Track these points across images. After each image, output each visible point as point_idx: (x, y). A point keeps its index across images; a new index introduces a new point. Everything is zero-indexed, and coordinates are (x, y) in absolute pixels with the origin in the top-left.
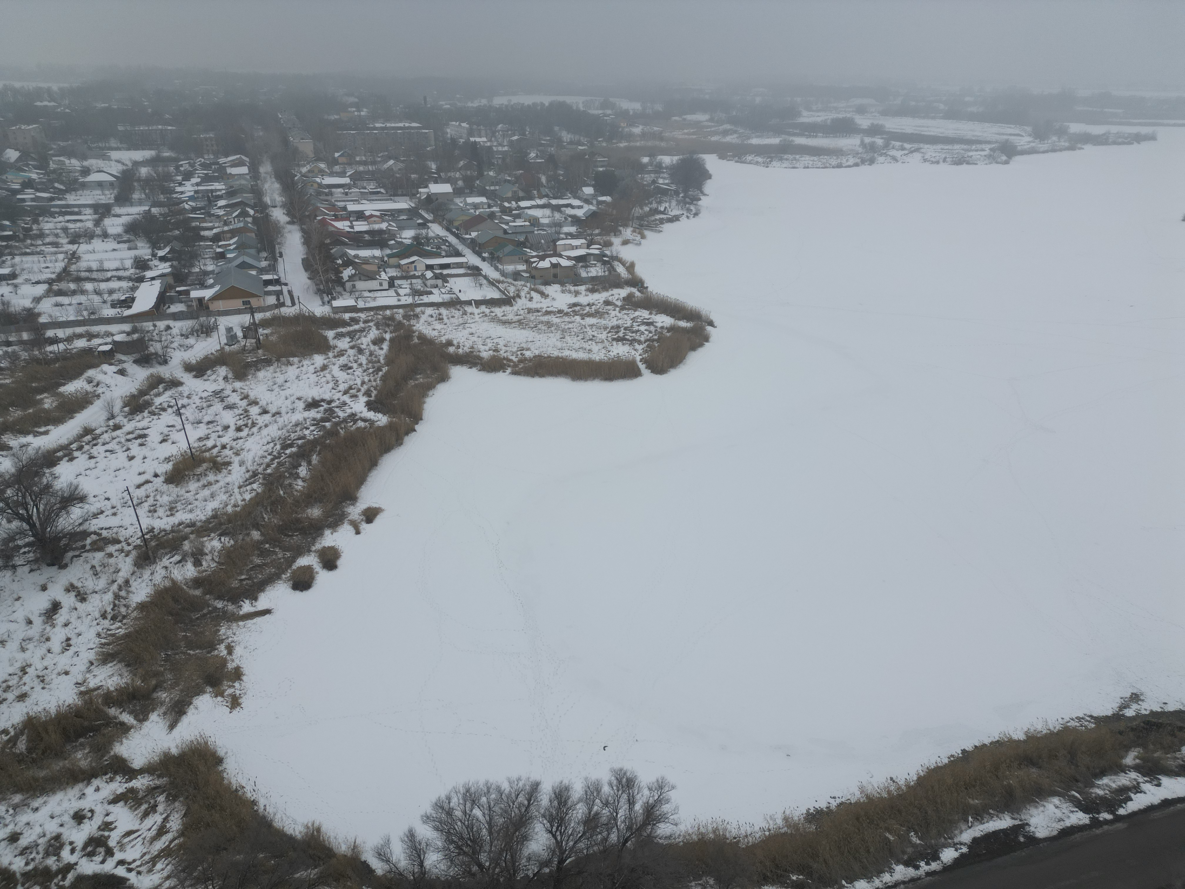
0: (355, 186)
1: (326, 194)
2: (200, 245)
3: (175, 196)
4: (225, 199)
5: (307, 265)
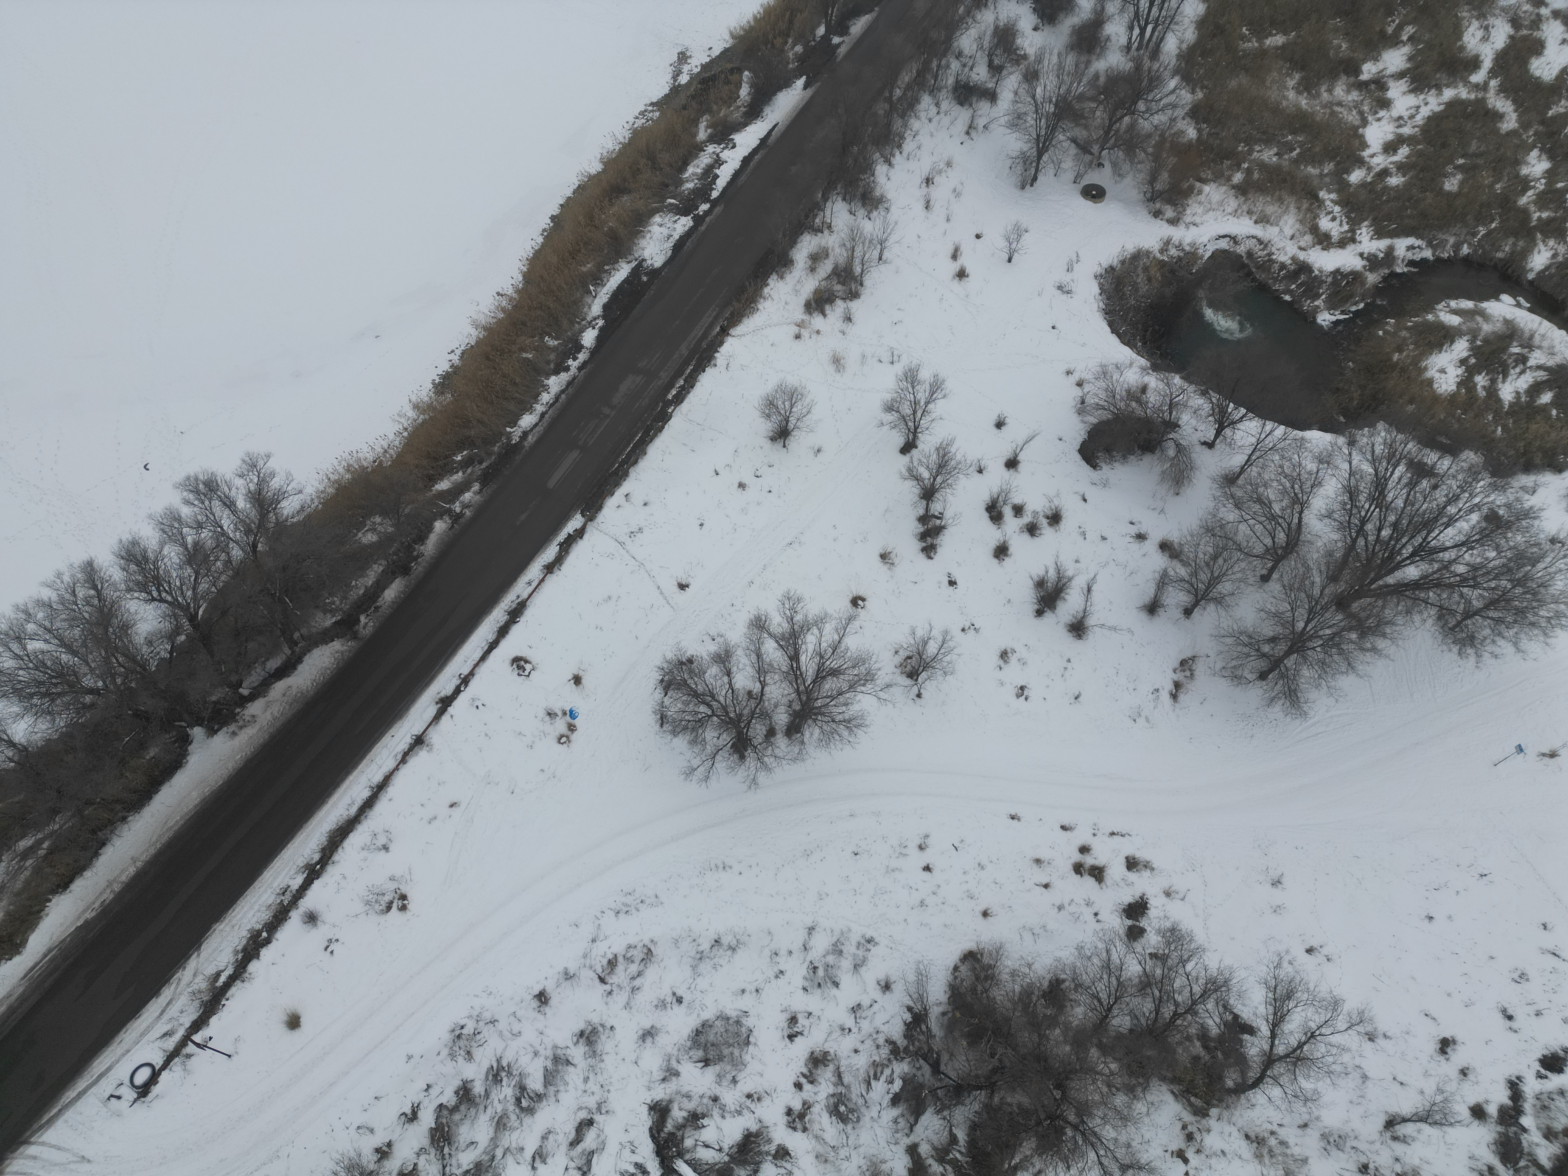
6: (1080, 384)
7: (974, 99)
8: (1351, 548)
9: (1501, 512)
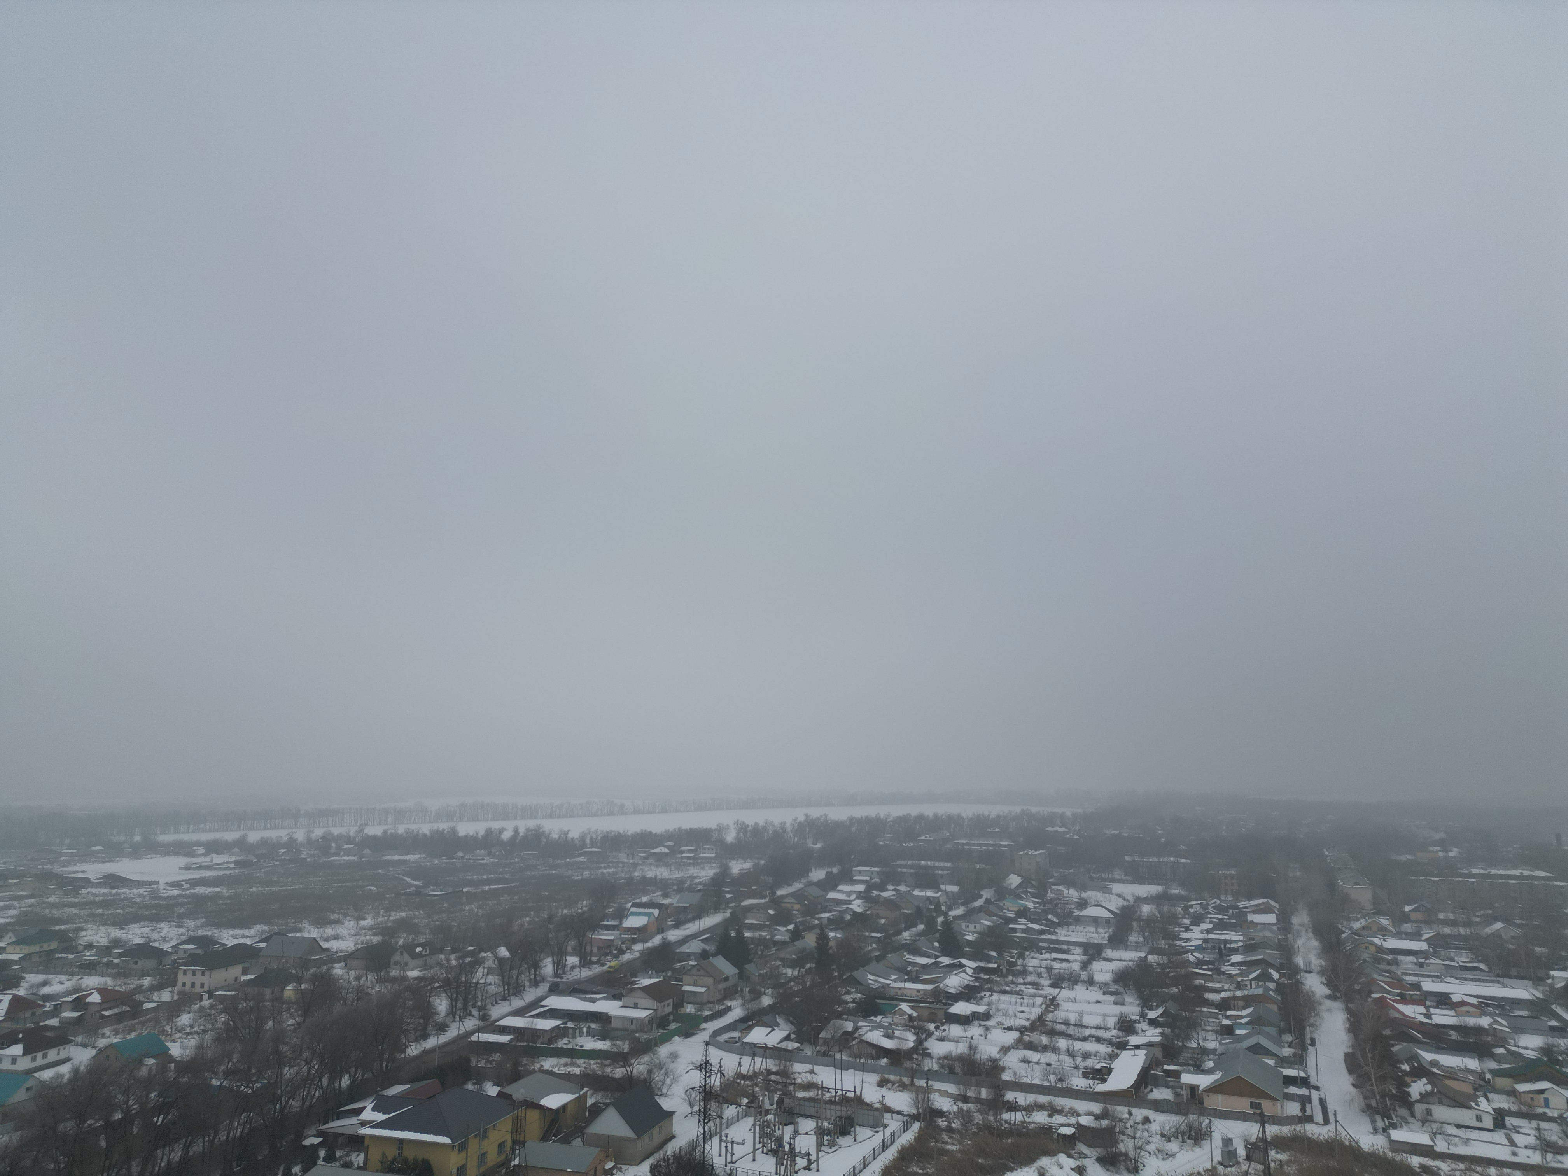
0: (1436, 954)
1: (1389, 963)
2: (1201, 1011)
3: (1178, 943)
4: (1241, 954)
5: (1352, 1063)
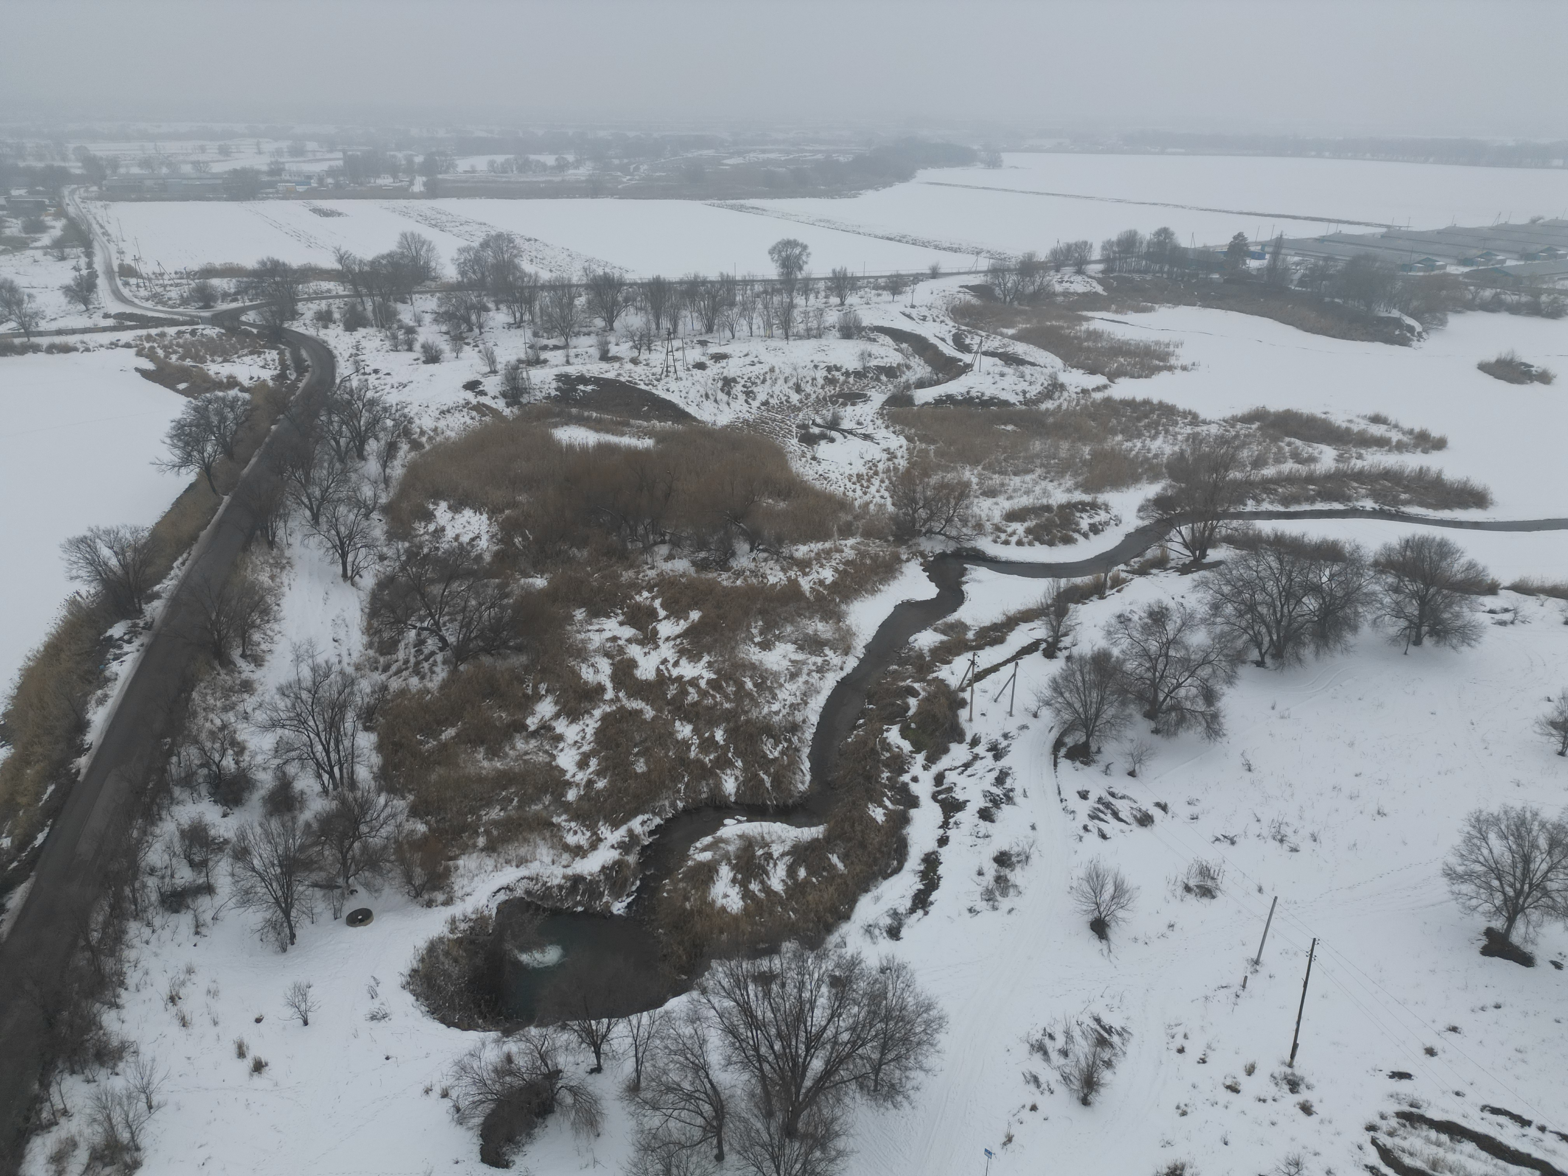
6: (445, 1095)
7: (189, 901)
8: (763, 1078)
9: (837, 974)
